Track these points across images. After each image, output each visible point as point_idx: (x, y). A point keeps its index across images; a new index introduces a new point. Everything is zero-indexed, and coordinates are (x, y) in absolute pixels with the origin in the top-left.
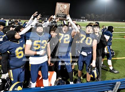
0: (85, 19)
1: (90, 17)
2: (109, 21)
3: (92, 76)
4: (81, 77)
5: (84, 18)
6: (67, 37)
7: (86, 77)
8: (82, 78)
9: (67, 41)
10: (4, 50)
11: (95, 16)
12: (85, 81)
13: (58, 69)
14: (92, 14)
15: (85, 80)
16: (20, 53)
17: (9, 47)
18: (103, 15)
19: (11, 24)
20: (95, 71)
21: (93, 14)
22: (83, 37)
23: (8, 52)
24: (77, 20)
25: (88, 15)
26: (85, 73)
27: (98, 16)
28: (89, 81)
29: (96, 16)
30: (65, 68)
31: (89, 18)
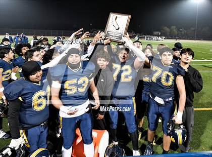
0: (161, 36)
1: (170, 32)
2: (204, 40)
3: (173, 140)
4: (152, 142)
5: (160, 34)
6: (127, 70)
7: (162, 142)
8: (155, 144)
9: (127, 77)
10: (14, 95)
11: (178, 30)
12: (159, 149)
13: (112, 126)
14: (173, 27)
15: (159, 147)
16: (39, 101)
17: (23, 90)
18: (193, 29)
19: (37, 43)
20: (179, 133)
21: (175, 27)
22: (156, 71)
23: (20, 98)
24: (147, 38)
25: (167, 29)
26: (160, 136)
27: (183, 31)
28: (167, 150)
29: (181, 31)
30: (124, 124)
31: (168, 34)
